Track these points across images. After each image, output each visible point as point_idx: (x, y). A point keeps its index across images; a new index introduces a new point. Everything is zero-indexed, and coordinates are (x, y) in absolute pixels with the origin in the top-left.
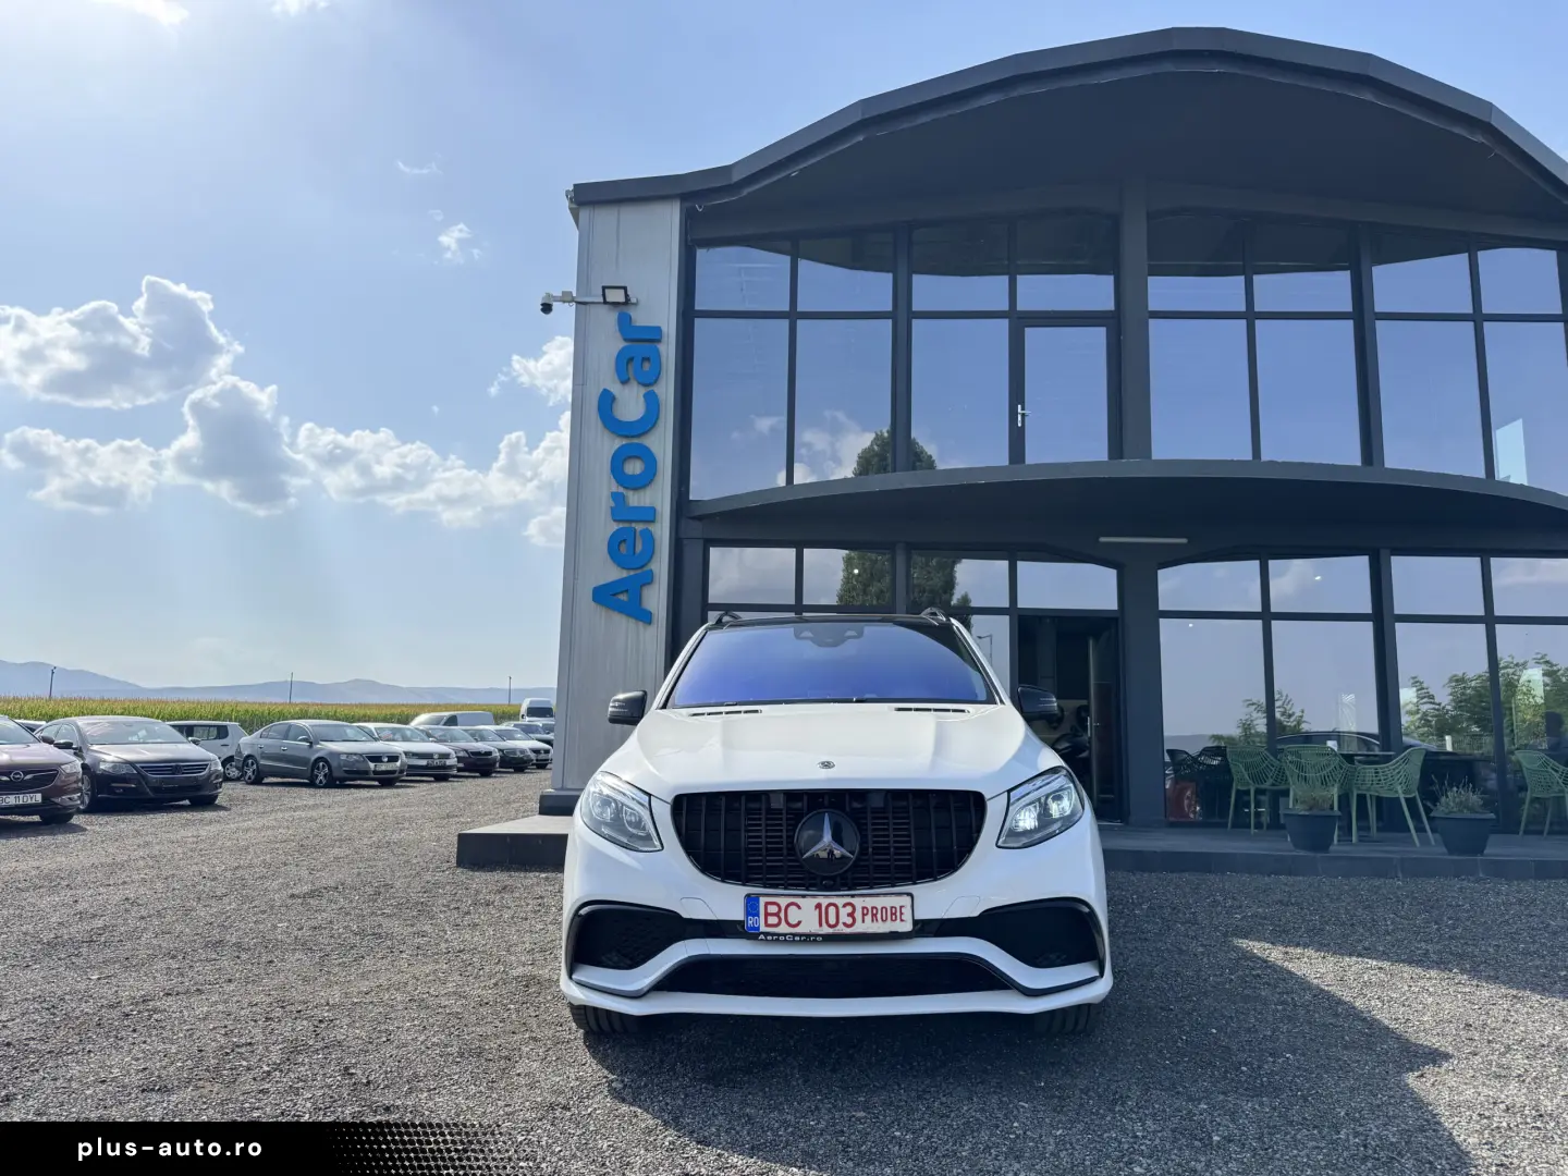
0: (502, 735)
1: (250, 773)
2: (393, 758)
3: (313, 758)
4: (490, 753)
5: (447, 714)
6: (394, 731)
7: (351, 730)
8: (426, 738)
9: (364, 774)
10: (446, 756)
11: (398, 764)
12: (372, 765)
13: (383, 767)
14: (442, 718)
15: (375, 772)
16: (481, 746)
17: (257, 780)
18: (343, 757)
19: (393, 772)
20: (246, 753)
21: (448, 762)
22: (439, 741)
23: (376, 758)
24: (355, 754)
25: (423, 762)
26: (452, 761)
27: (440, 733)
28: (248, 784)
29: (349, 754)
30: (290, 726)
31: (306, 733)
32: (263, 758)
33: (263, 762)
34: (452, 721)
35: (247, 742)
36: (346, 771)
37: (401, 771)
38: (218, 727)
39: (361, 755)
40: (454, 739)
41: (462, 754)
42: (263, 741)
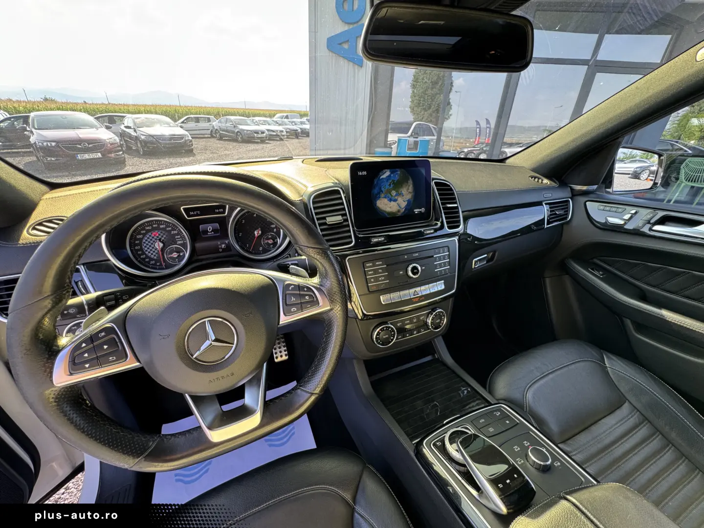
0: (302, 123)
1: (218, 136)
2: (263, 133)
3: (236, 131)
4: (297, 130)
5: (285, 114)
6: (264, 121)
7: (248, 120)
8: (275, 124)
9: (254, 137)
10: (282, 131)
11: (265, 134)
12: (256, 135)
13: (260, 136)
14: (283, 116)
15: (257, 138)
16: (295, 127)
17: (221, 139)
18: (245, 132)
19: (263, 138)
20: (216, 128)
21: (283, 134)
22: (280, 125)
23: (257, 132)
24: (250, 131)
25: (275, 134)
26: (285, 133)
27: (281, 122)
28: (218, 140)
29: (247, 131)
30: (227, 119)
31: (232, 122)
32: (221, 130)
33: (221, 132)
34: (287, 117)
35: (216, 124)
36: (248, 137)
37: (266, 137)
38: (207, 118)
39: (251, 131)
40: (286, 125)
41: (288, 130)
42: (220, 125)
